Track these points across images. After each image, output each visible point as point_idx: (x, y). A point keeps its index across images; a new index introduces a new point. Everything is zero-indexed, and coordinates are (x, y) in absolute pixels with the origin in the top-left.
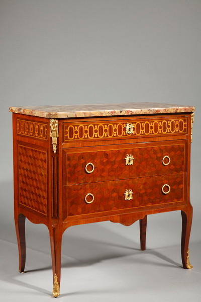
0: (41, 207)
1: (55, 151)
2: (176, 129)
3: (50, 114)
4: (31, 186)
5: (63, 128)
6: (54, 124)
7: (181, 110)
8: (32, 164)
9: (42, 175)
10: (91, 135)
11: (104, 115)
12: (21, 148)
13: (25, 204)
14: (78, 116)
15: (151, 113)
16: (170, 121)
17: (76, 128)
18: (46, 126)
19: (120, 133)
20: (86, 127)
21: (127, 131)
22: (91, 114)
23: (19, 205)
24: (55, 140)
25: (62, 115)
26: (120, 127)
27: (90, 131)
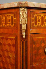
1: (24, 36)
3: (21, 3)
5: (30, 16)
6: (23, 13)
9: (9, 57)
17: (39, 17)
18: (15, 15)
24: (24, 27)
25: (31, 4)
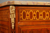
5: (18, 12)
6: (12, 10)
10: (38, 17)
11: (46, 5)
14: (29, 4)
20: (34, 12)
22: (37, 3)
27: (37, 15)
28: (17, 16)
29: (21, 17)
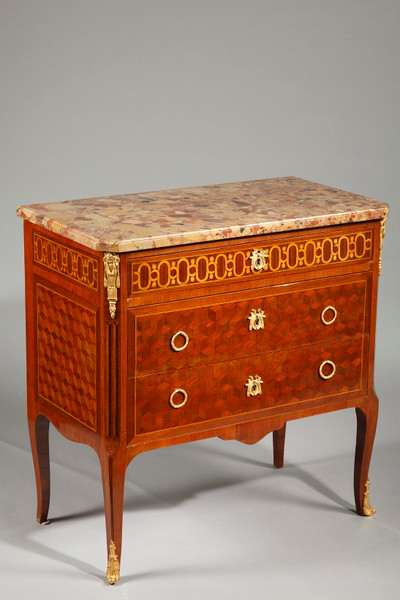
0: (84, 413)
1: (113, 314)
2: (350, 253)
3: (105, 245)
4: (62, 367)
5: (129, 270)
7: (360, 216)
8: (65, 328)
9: (85, 352)
10: (183, 277)
11: (209, 239)
12: (43, 290)
13: (50, 398)
14: (157, 246)
15: (301, 227)
16: (338, 238)
17: (154, 267)
18: (95, 262)
19: (239, 270)
20: (174, 263)
21: (254, 265)
22: (182, 238)
23: (37, 397)
24: (112, 293)
25: (127, 245)
26: (239, 259)
27: (180, 272)
28: (125, 282)
29: (135, 283)
